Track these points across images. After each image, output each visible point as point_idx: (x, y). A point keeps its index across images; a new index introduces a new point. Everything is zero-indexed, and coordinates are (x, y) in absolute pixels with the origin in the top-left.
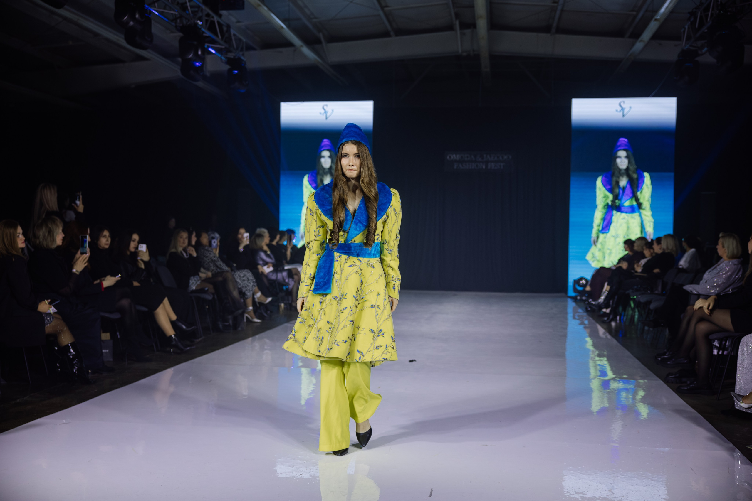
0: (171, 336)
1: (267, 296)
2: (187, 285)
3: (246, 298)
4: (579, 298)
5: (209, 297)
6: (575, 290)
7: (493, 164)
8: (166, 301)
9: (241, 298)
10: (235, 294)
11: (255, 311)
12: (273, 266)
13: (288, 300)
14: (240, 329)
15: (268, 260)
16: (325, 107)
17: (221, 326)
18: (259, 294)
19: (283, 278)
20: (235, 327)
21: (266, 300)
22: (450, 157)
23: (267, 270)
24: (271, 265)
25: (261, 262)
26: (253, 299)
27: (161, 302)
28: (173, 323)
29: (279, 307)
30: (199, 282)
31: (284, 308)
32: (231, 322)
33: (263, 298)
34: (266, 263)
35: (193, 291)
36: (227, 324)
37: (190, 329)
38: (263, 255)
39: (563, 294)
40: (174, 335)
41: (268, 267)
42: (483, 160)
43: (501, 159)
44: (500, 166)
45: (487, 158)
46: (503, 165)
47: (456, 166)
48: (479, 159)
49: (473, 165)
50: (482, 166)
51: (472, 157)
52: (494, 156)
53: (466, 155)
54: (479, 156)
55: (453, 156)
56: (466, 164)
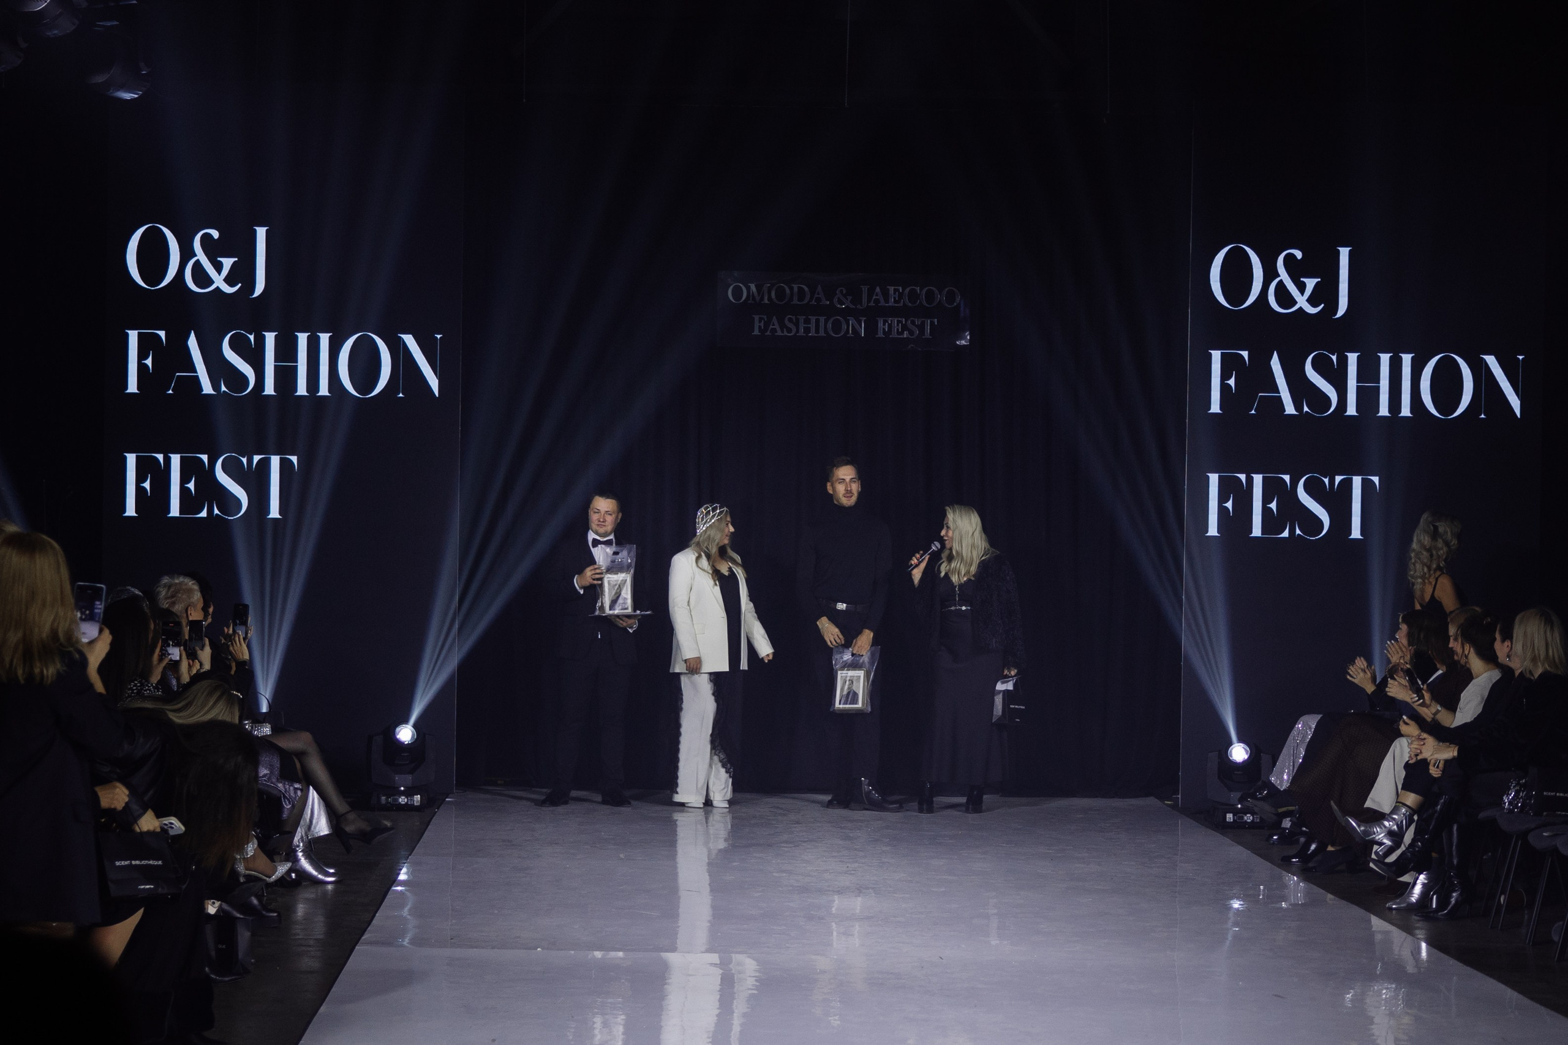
7: (893, 321)
22: (737, 293)
42: (859, 307)
43: (925, 303)
44: (922, 328)
45: (874, 297)
46: (932, 323)
47: (760, 327)
48: (844, 300)
49: (822, 323)
50: (857, 326)
51: (818, 294)
52: (898, 290)
53: (795, 287)
54: (841, 291)
55: (748, 288)
56: (797, 320)
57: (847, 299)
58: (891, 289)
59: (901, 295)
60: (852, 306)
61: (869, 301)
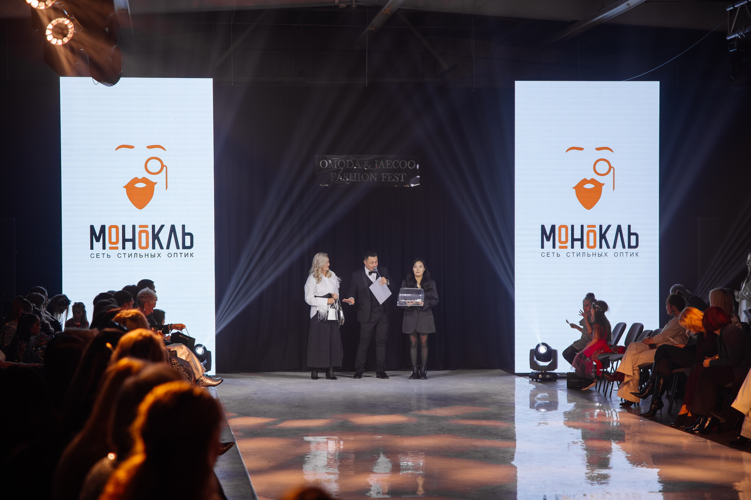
6: (531, 364)
7: (389, 174)
22: (324, 164)
42: (374, 169)
43: (401, 167)
44: (400, 177)
45: (380, 165)
46: (404, 175)
47: (333, 178)
48: (367, 166)
49: (359, 176)
50: (373, 177)
51: (357, 164)
52: (390, 162)
53: (348, 161)
54: (367, 163)
55: (328, 162)
56: (349, 175)
57: (369, 166)
58: (387, 161)
59: (391, 164)
60: (371, 169)
61: (378, 166)
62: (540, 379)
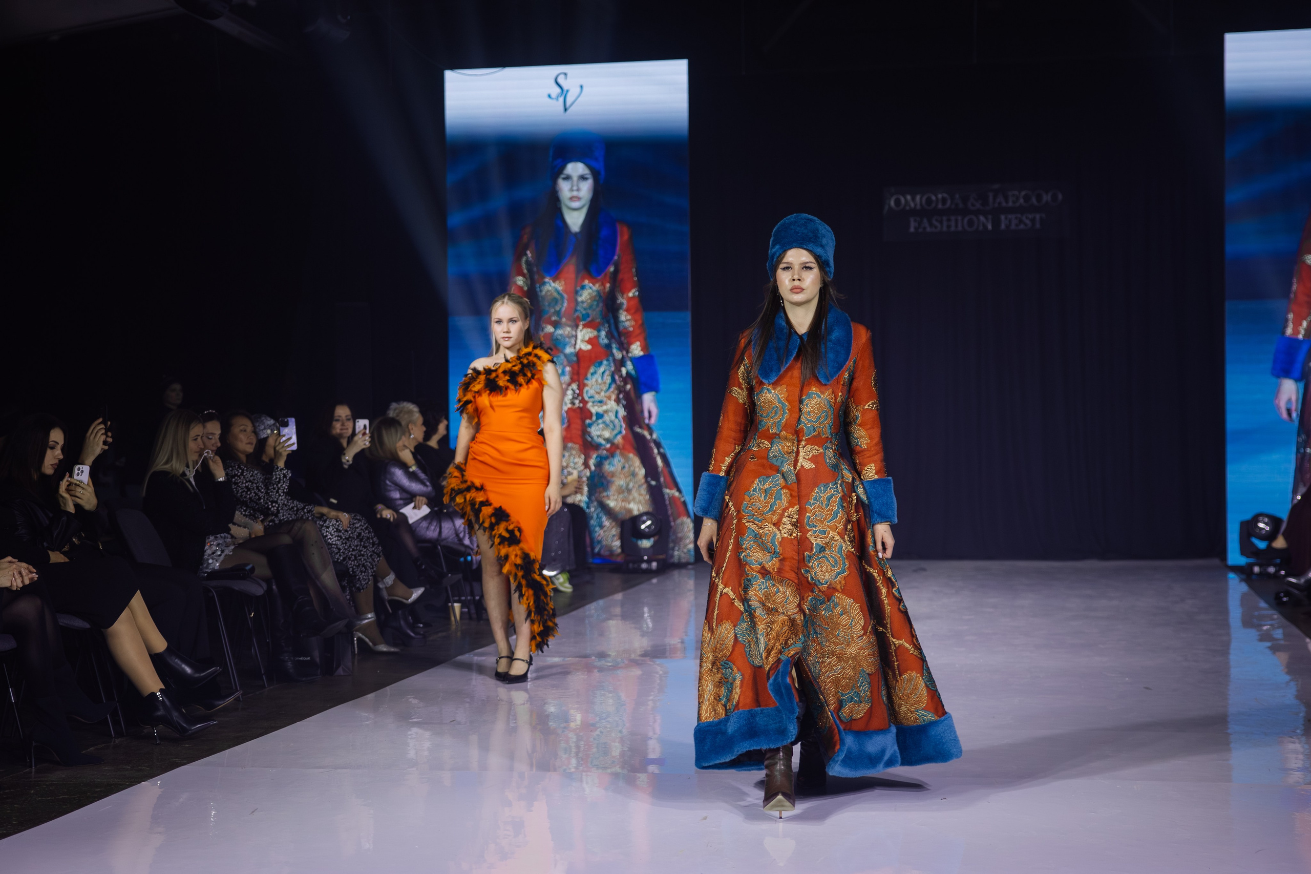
0: (154, 694)
1: (413, 585)
2: (199, 557)
3: (359, 589)
4: (1256, 569)
5: (258, 590)
6: (1246, 548)
8: (137, 602)
9: (343, 588)
10: (328, 578)
11: (382, 623)
12: (429, 505)
13: (472, 594)
14: (340, 671)
15: (415, 487)
16: (561, 80)
17: (290, 664)
18: (390, 579)
19: (457, 535)
20: (329, 667)
21: (412, 594)
23: (414, 513)
24: (424, 500)
25: (396, 495)
26: (377, 590)
27: (123, 603)
28: (158, 660)
29: (446, 611)
30: (228, 551)
31: (462, 613)
32: (316, 654)
33: (401, 589)
34: (410, 497)
35: (214, 575)
36: (309, 658)
37: (202, 674)
38: (399, 474)
39: (1216, 562)
40: (161, 690)
41: (414, 508)
62: (1257, 575)
